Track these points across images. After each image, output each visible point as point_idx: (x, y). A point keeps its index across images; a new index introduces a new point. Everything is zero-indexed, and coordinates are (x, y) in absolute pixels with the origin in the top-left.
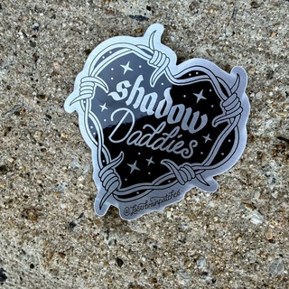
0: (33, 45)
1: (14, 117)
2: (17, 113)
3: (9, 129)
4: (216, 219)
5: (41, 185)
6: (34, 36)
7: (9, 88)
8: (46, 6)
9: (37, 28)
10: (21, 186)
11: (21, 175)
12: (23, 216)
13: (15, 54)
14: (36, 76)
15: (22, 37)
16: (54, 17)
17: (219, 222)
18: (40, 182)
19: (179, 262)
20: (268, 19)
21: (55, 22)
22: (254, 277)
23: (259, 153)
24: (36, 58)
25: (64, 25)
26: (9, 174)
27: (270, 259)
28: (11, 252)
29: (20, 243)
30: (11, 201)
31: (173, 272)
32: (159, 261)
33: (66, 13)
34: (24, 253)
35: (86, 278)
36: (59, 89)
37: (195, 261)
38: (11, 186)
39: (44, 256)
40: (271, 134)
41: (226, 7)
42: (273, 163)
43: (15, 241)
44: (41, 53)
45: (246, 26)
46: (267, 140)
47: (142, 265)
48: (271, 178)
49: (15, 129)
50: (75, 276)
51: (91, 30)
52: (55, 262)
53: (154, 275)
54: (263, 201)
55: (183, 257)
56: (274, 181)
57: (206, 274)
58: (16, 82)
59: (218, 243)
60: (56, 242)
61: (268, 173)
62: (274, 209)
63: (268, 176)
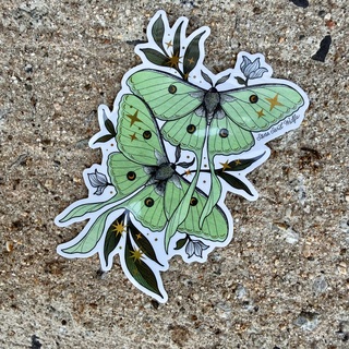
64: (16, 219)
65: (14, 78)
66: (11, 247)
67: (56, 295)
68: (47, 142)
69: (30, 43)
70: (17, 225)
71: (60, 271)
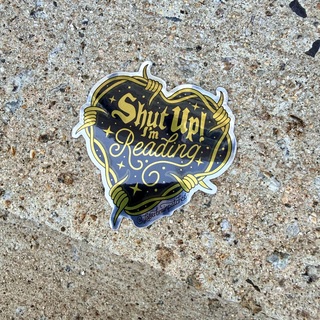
0: (82, 35)
1: (59, 93)
2: (62, 90)
3: (54, 103)
4: (238, 185)
5: (79, 153)
6: (84, 29)
7: (56, 69)
8: (95, 7)
9: (86, 23)
10: (61, 153)
11: (61, 143)
12: (59, 180)
13: (65, 42)
14: (82, 60)
15: (73, 29)
16: (102, 15)
17: (240, 188)
18: (78, 150)
19: (204, 225)
20: (280, 25)
21: (102, 18)
22: (273, 238)
23: (274, 129)
24: (83, 45)
25: (110, 21)
26: (50, 142)
27: (286, 222)
28: (44, 215)
29: (54, 206)
30: (49, 166)
31: (198, 234)
32: (185, 223)
33: (112, 12)
34: (57, 216)
35: (115, 240)
36: (102, 71)
37: (219, 224)
38: (51, 153)
39: (76, 218)
40: (285, 114)
41: (245, 14)
42: (287, 139)
43: (49, 204)
44: (88, 42)
45: (262, 29)
46: (281, 118)
47: (169, 228)
48: (285, 151)
49: (59, 104)
50: (105, 238)
51: (133, 26)
52: (86, 224)
53: (180, 237)
54: (279, 170)
55: (207, 220)
56: (288, 153)
57: (228, 236)
58: (64, 64)
59: (240, 207)
60: (88, 205)
61: (283, 146)
62: (288, 177)
63: (283, 149)
64: (43, 133)
65: (72, 26)
66: (34, 155)
67: (63, 202)
68: (86, 77)
69: (91, 4)
70: (44, 138)
71: (71, 182)
